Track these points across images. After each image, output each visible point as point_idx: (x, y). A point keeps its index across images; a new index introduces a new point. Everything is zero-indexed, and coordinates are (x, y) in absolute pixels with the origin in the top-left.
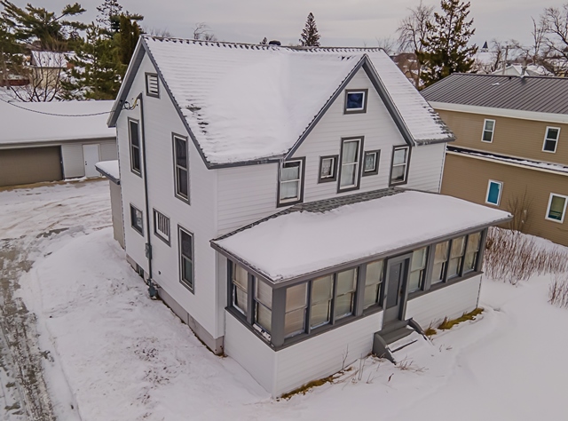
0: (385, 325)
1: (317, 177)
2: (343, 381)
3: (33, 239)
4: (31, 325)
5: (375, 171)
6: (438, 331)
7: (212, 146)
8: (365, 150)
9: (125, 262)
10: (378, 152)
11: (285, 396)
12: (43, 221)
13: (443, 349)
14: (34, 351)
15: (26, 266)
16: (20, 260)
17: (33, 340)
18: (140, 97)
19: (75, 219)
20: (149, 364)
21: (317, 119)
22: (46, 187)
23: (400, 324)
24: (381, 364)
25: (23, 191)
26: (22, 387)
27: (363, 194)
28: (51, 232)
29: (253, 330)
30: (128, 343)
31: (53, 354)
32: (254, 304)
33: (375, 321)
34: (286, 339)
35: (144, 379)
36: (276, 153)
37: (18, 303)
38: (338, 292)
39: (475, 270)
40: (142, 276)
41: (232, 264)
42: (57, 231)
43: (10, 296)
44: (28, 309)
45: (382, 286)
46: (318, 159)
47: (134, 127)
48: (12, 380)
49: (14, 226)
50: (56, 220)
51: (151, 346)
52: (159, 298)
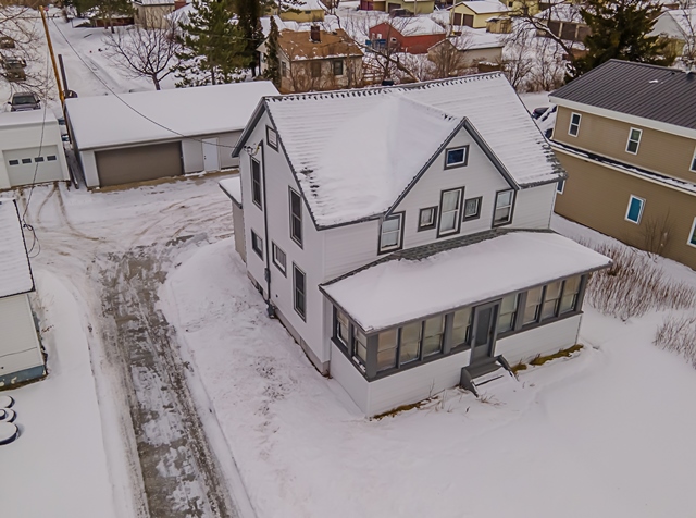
0: (472, 362)
1: (417, 226)
2: (428, 408)
3: (164, 247)
4: (172, 337)
5: (477, 216)
6: (529, 366)
7: (321, 209)
8: (465, 198)
9: (246, 277)
10: (480, 199)
11: (377, 417)
12: (170, 224)
13: (527, 385)
14: (177, 361)
15: (162, 277)
16: (155, 271)
17: (176, 351)
18: (261, 144)
19: (198, 224)
20: (268, 381)
21: (416, 179)
22: (167, 184)
23: (489, 360)
24: (464, 395)
25: (147, 189)
26: (172, 391)
27: (463, 238)
28: (178, 239)
29: (352, 361)
30: (251, 361)
31: (192, 365)
32: (354, 341)
33: (464, 358)
34: (378, 373)
35: (264, 394)
36: (376, 213)
37: (159, 315)
38: (427, 334)
39: (575, 310)
40: (261, 292)
41: (336, 310)
42: (184, 239)
43: (152, 308)
44: (168, 321)
45: (470, 328)
46: (418, 212)
47: (255, 165)
48: (165, 385)
49: (145, 231)
50: (182, 225)
51: (270, 365)
52: (276, 317)
